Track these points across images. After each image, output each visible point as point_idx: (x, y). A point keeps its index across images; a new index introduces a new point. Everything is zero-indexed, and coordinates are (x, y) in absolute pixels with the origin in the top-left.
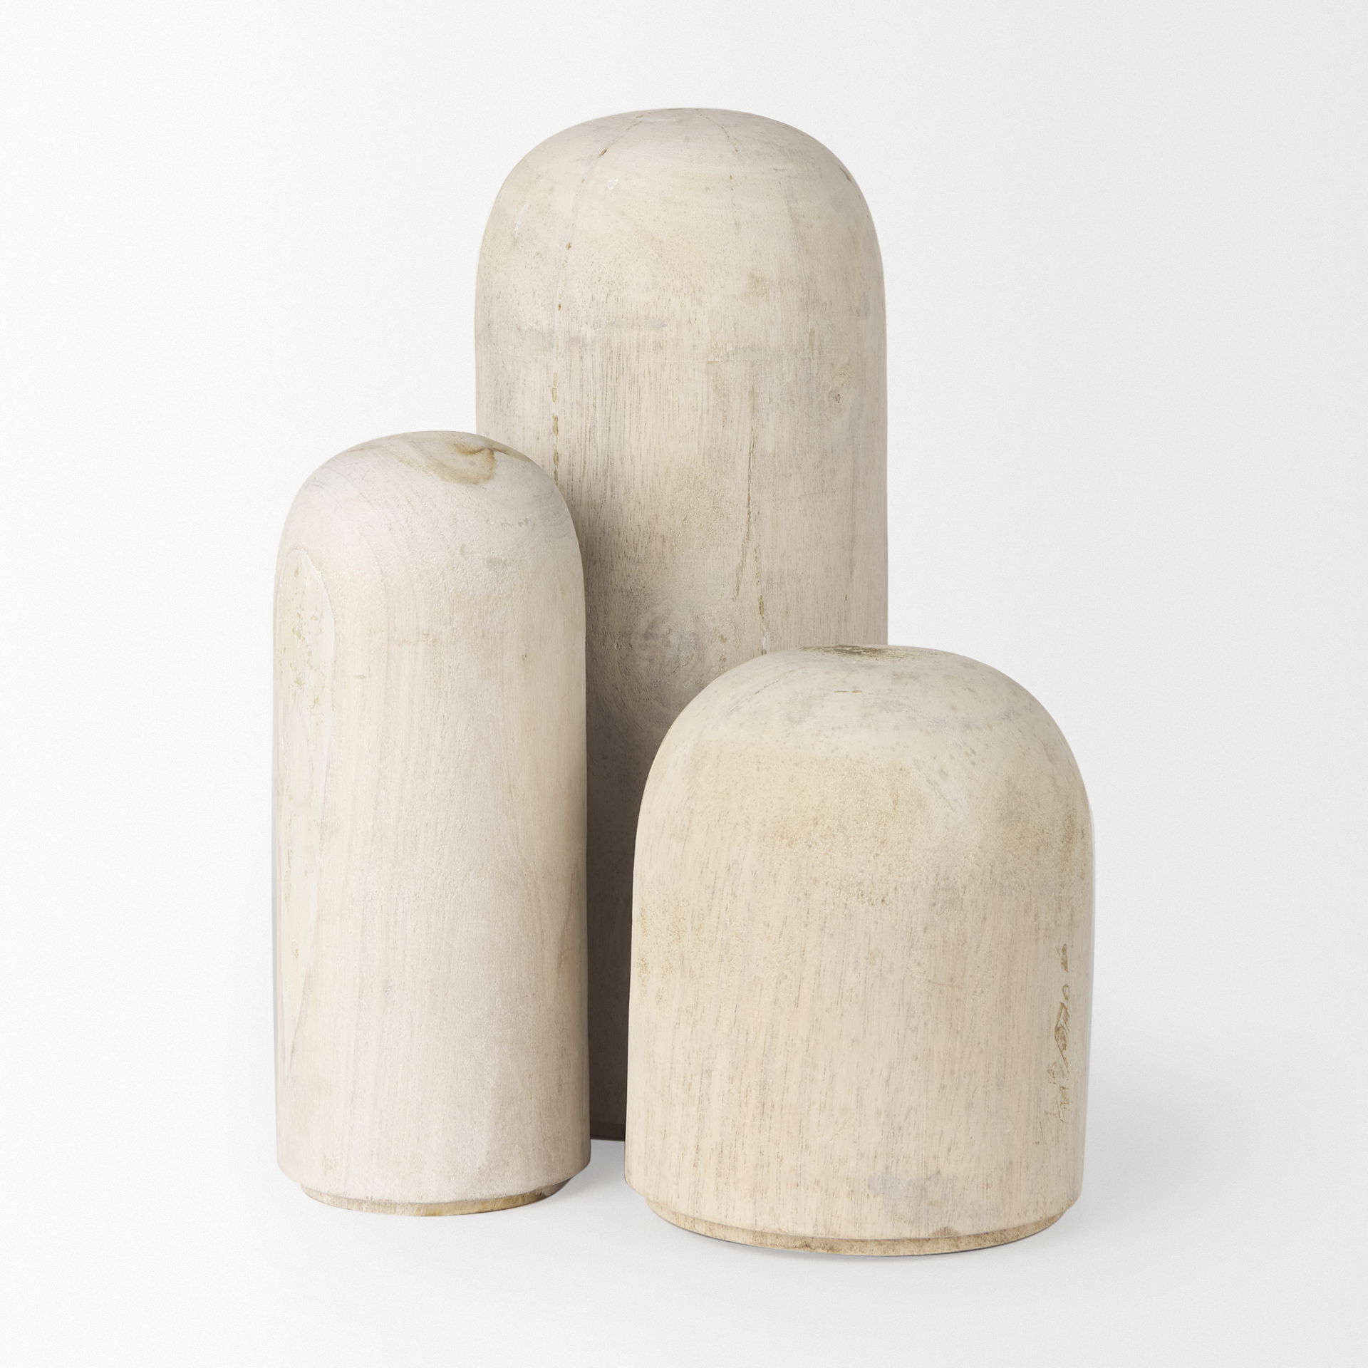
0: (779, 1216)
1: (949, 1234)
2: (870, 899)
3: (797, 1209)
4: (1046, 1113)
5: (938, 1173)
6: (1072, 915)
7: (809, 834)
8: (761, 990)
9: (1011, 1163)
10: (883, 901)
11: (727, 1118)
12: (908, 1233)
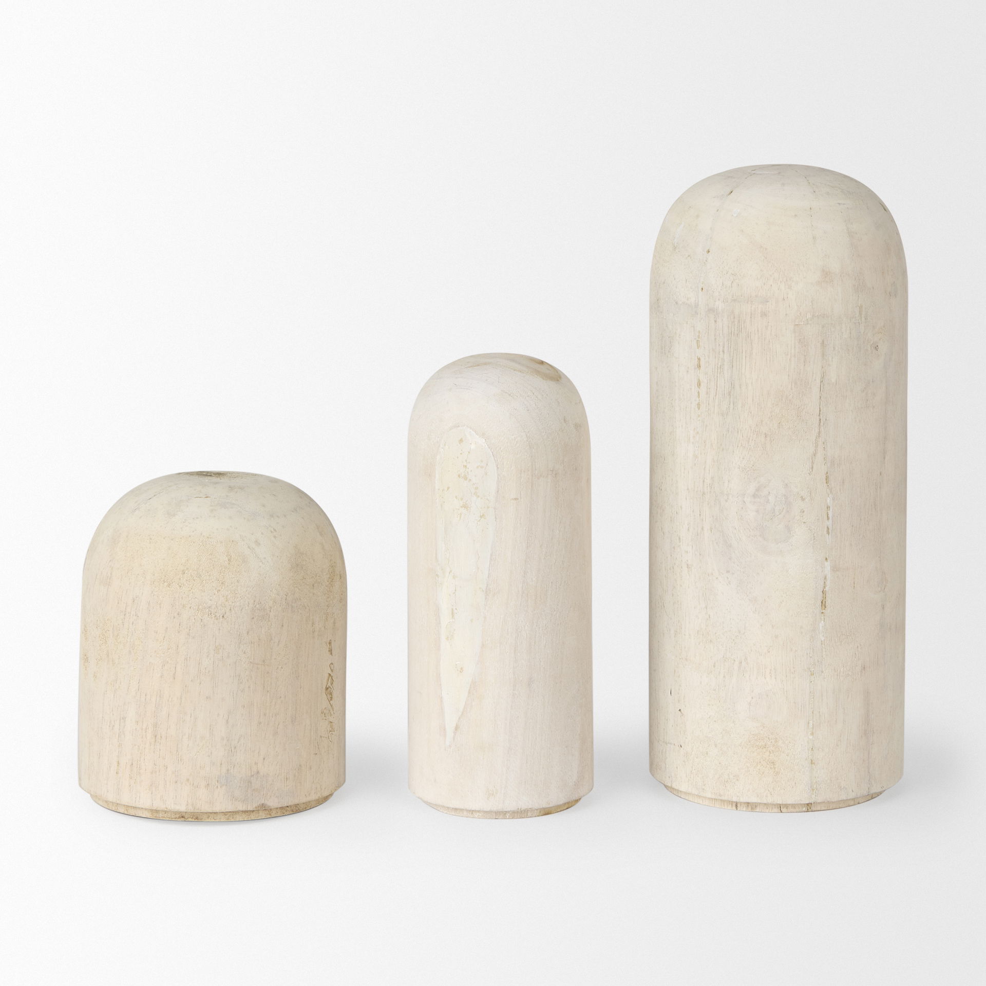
0: (166, 801)
1: (265, 807)
2: (216, 616)
3: (176, 796)
4: (321, 737)
5: (258, 772)
6: (334, 623)
7: (180, 579)
8: (153, 670)
9: (300, 766)
10: (223, 617)
11: (135, 745)
12: (241, 807)
